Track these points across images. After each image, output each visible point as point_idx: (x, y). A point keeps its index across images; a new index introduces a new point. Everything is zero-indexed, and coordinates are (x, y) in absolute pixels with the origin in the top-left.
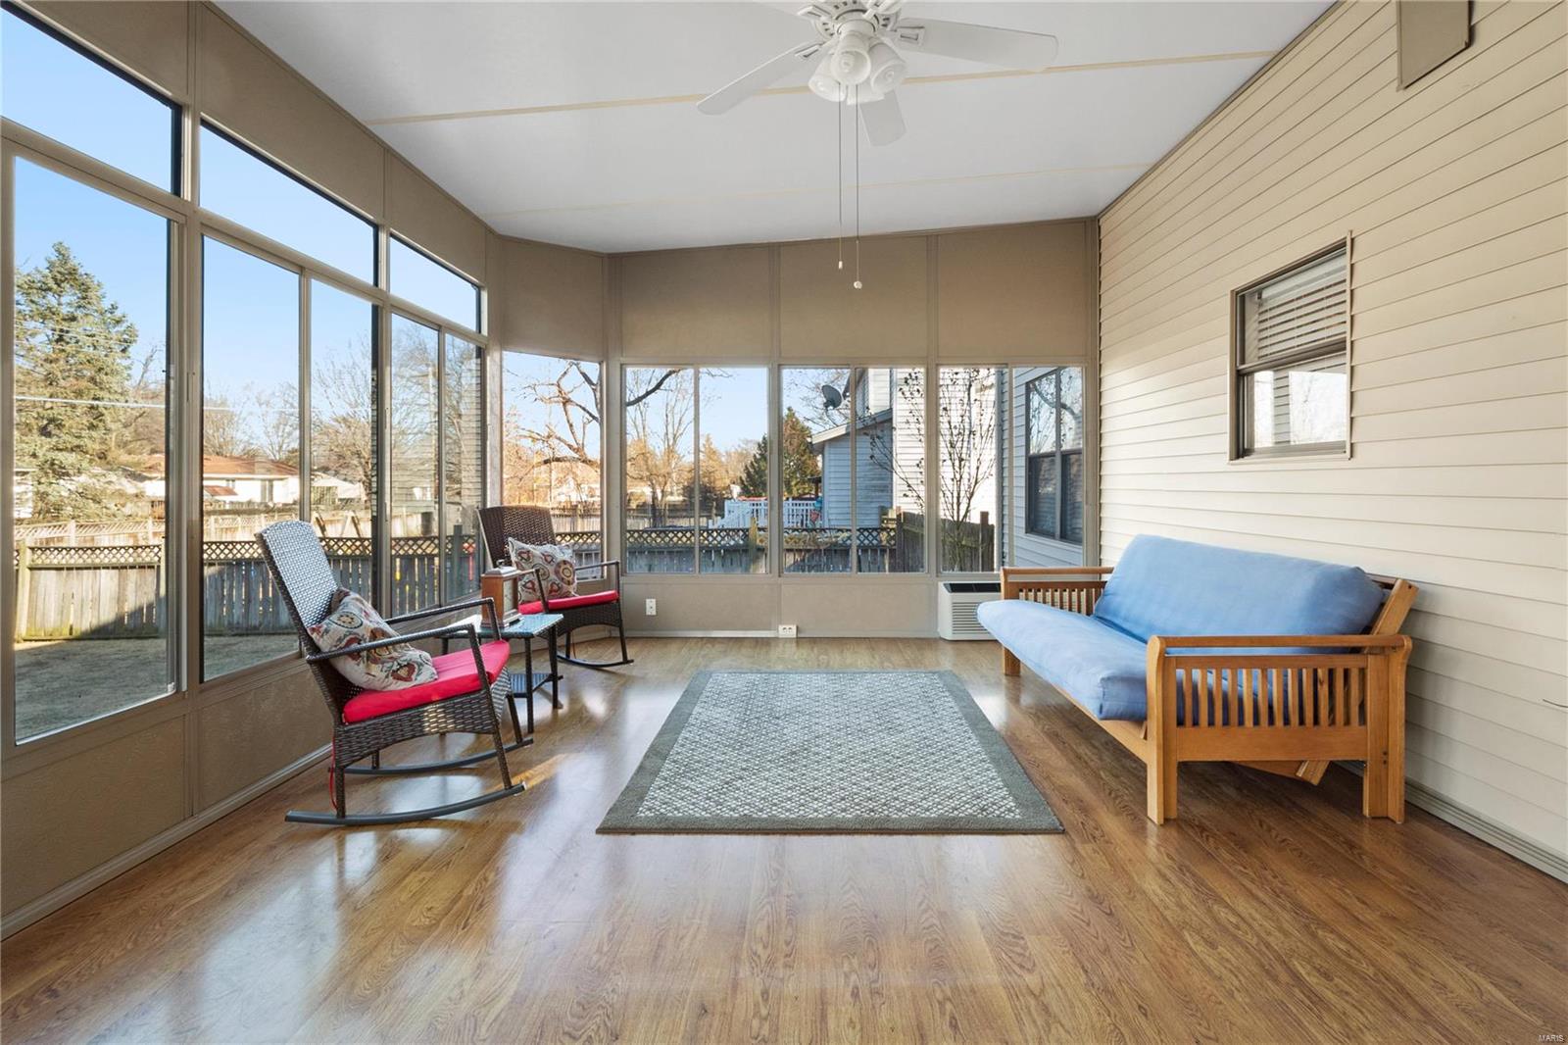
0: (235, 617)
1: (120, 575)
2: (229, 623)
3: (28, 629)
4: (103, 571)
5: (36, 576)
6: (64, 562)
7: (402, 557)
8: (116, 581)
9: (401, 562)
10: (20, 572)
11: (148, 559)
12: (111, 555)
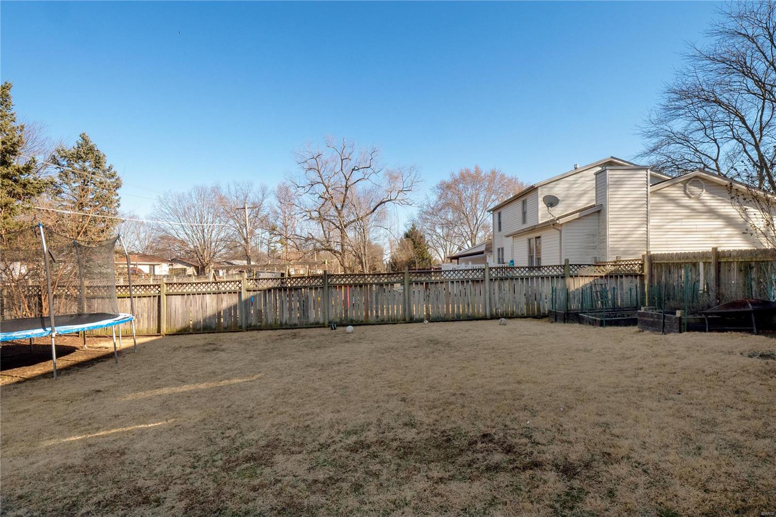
0: (284, 318)
1: (217, 297)
2: (281, 323)
3: (167, 329)
4: (208, 296)
5: (169, 299)
6: (185, 291)
7: (377, 284)
8: (215, 301)
9: (376, 287)
10: (162, 297)
11: (233, 288)
12: (212, 287)
